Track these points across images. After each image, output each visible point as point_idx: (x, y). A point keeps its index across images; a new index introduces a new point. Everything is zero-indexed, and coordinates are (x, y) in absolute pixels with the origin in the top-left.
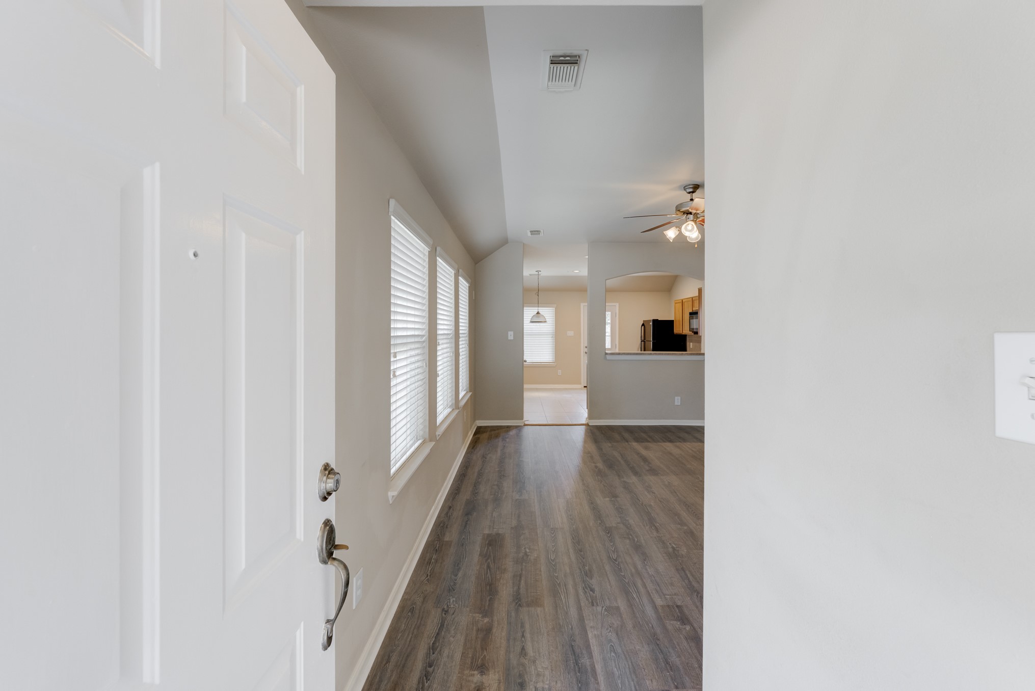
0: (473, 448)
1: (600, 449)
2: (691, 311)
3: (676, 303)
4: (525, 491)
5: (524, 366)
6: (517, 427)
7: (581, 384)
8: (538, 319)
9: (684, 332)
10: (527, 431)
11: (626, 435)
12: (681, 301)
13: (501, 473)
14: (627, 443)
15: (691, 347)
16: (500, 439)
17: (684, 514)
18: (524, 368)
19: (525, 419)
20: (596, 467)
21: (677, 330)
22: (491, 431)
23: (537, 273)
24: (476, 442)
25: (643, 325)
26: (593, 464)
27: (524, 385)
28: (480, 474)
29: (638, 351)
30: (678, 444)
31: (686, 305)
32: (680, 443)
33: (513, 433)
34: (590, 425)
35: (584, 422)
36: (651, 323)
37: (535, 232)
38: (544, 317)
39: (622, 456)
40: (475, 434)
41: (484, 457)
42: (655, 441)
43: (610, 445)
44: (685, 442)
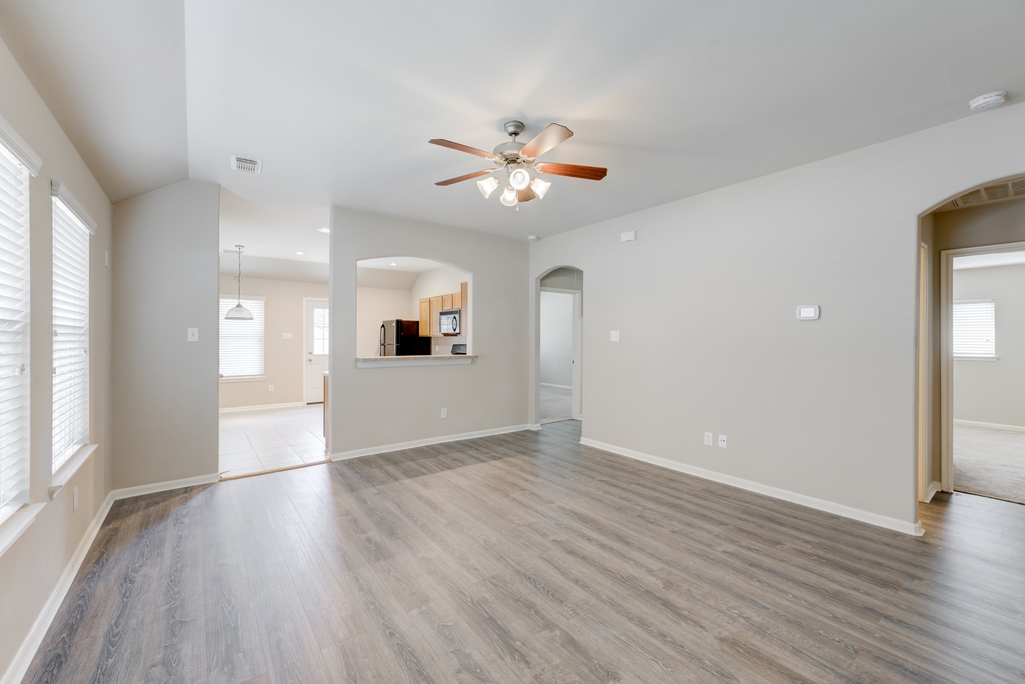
0: (97, 562)
1: (363, 502)
2: (441, 311)
3: (421, 302)
4: (240, 655)
5: (220, 382)
6: (204, 487)
7: (302, 401)
8: (238, 315)
9: (431, 334)
10: (225, 491)
11: (390, 469)
12: (428, 300)
13: (173, 617)
14: (397, 483)
15: (437, 350)
16: (170, 521)
17: (540, 601)
18: (220, 385)
19: (221, 470)
20: (369, 540)
21: (423, 332)
22: (148, 506)
23: (237, 249)
24: (108, 541)
25: (383, 326)
26: (363, 536)
27: (220, 409)
28: (113, 640)
29: (376, 355)
30: (459, 469)
31: (434, 304)
32: (461, 468)
33: (197, 501)
34: (333, 461)
35: (323, 459)
36: (394, 324)
37: (245, 163)
38: (250, 313)
39: (399, 506)
40: (107, 522)
41: (127, 579)
42: (432, 471)
43: (374, 490)
44: (465, 465)
